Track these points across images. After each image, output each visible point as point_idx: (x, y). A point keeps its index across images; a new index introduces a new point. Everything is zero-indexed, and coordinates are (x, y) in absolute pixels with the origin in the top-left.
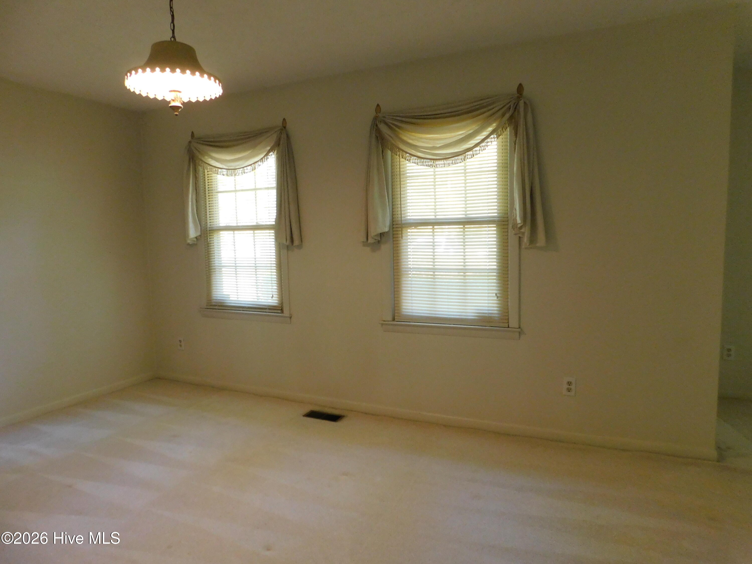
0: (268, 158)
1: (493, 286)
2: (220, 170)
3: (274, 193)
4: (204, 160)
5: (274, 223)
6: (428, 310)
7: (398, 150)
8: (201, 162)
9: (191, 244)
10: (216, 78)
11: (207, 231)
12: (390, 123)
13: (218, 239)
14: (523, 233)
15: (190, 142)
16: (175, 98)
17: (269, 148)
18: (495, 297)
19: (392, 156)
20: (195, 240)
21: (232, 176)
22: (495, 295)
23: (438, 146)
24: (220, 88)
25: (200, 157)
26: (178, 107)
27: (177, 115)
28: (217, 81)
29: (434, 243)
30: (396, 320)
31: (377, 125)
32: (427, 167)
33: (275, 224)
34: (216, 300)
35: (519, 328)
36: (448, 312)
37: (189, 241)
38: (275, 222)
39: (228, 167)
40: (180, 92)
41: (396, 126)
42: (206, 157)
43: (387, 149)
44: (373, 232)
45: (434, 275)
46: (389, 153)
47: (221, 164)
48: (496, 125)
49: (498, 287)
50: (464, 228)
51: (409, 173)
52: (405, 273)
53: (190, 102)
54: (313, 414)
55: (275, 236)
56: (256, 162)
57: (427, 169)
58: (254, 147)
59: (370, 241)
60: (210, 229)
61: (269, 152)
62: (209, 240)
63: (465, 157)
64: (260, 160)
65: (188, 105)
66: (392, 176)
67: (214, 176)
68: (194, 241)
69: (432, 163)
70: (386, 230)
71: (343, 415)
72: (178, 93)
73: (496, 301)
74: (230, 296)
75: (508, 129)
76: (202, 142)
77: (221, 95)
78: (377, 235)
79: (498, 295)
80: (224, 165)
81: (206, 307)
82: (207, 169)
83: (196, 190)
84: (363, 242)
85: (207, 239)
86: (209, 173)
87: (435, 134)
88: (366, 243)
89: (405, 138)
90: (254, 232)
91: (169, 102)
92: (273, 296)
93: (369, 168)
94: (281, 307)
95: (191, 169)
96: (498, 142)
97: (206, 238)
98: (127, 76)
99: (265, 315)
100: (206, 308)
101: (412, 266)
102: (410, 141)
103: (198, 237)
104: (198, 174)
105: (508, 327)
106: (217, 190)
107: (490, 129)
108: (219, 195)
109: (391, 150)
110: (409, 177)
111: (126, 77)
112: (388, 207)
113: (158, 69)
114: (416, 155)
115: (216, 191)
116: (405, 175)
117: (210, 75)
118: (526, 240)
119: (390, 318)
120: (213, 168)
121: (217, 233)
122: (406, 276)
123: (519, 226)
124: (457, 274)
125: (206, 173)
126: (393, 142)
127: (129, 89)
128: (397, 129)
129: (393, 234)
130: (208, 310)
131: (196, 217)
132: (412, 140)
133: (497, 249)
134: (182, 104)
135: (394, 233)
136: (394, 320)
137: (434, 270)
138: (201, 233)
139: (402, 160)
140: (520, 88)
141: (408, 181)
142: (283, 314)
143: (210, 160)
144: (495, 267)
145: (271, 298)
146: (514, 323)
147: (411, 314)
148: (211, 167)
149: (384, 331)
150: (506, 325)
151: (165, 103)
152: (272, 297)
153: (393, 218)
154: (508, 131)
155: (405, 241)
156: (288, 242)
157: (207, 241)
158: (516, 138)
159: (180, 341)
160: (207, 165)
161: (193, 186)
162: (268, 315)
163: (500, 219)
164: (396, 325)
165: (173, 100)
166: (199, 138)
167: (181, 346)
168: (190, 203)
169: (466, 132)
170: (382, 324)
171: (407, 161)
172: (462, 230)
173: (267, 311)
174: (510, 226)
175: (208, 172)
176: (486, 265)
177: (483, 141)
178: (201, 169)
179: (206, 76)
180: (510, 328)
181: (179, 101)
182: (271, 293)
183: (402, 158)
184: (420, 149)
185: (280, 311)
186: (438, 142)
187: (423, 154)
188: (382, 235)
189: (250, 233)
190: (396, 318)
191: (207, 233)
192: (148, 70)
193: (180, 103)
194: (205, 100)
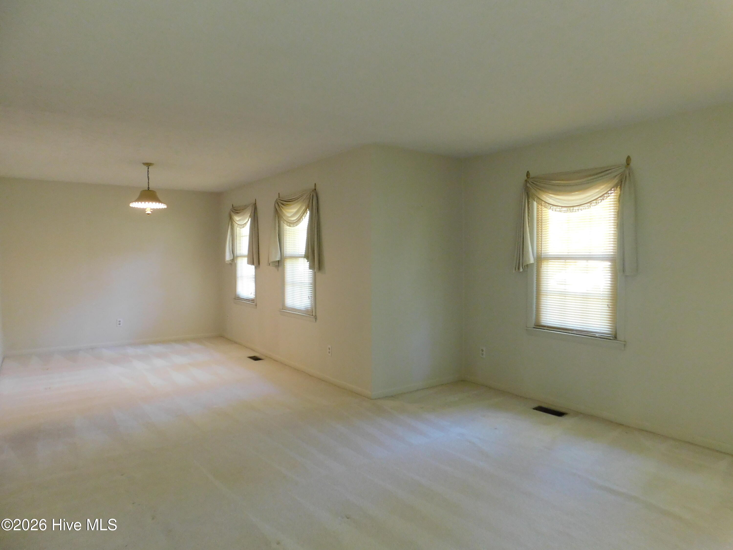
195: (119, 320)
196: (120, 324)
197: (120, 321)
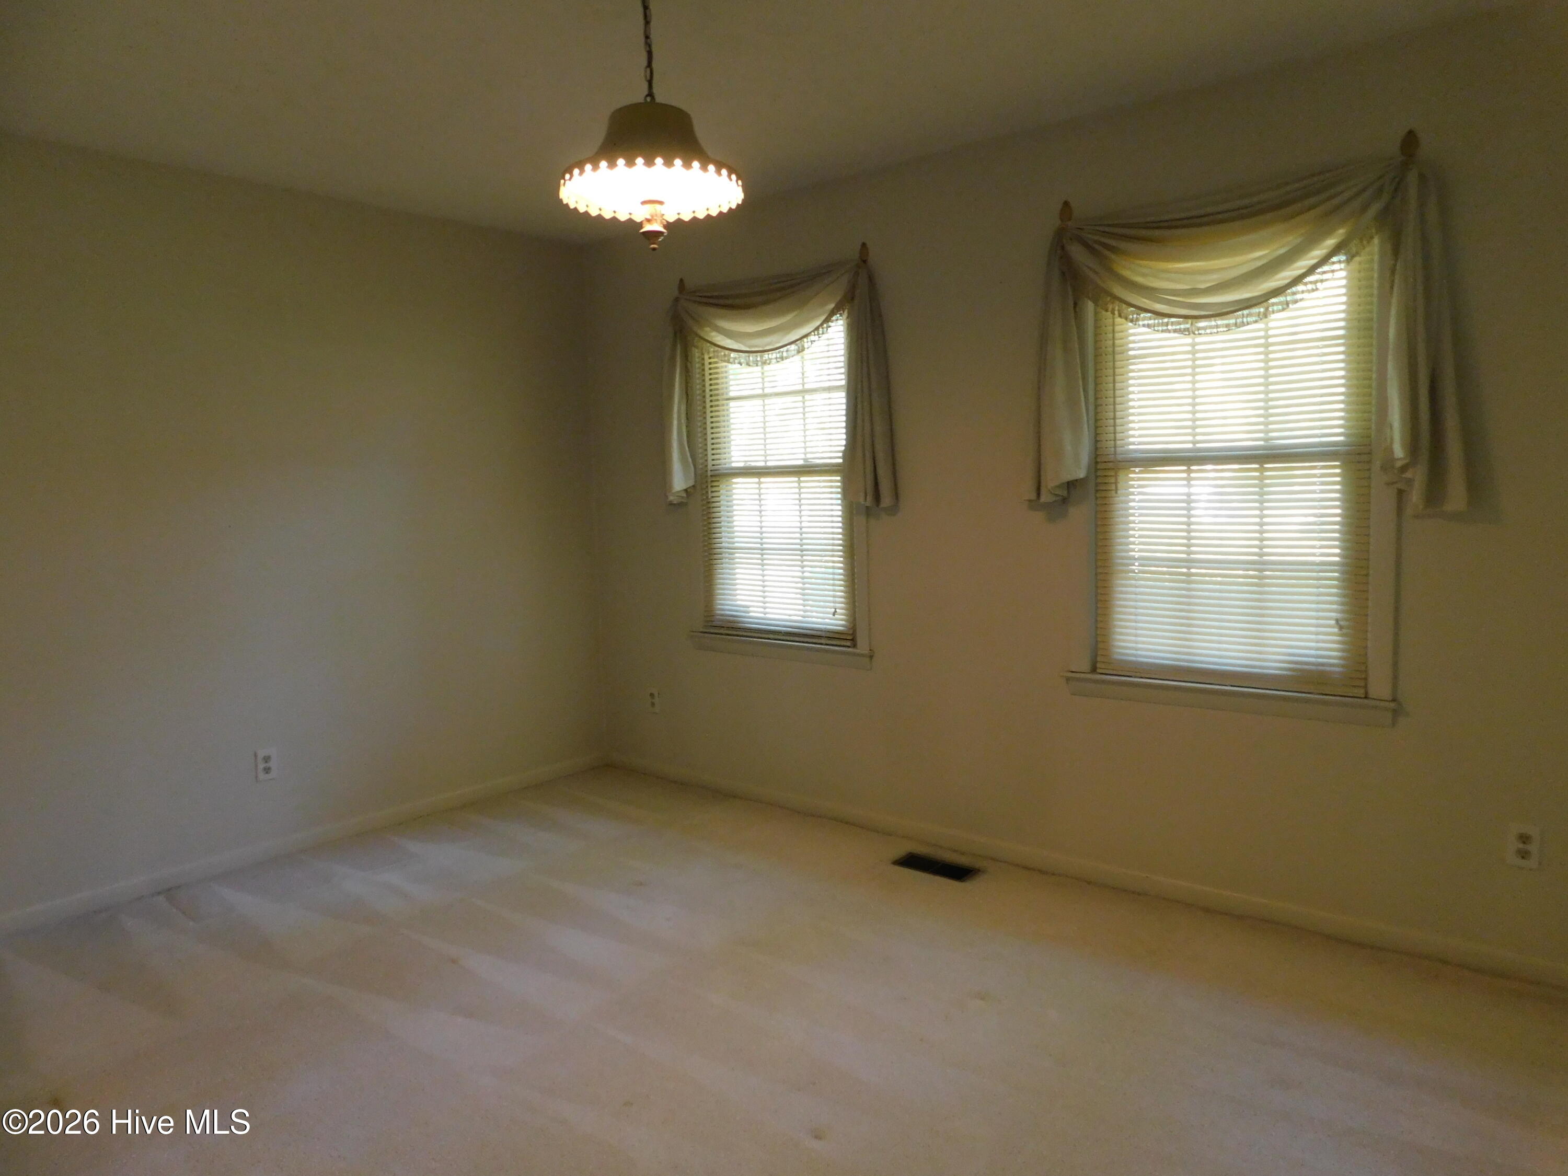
0: (830, 327)
1: (1331, 603)
2: (733, 355)
3: (840, 399)
4: (702, 334)
5: (841, 461)
6: (1171, 652)
7: (1110, 300)
8: (696, 338)
9: (675, 502)
10: (731, 171)
11: (707, 476)
12: (1095, 242)
13: (729, 493)
14: (1410, 482)
15: (677, 300)
16: (652, 216)
17: (832, 306)
18: (1333, 628)
19: (1096, 313)
20: (684, 495)
21: (757, 366)
22: (1333, 622)
23: (1203, 286)
24: (740, 189)
25: (695, 329)
26: (657, 234)
27: (654, 249)
28: (734, 177)
29: (1190, 496)
30: (1099, 671)
31: (1063, 248)
32: (1176, 335)
33: (843, 462)
34: (722, 615)
35: (1394, 700)
36: (1221, 657)
37: (671, 498)
38: (844, 457)
39: (749, 347)
40: (661, 203)
41: (1105, 245)
42: (708, 329)
43: (1086, 299)
44: (1051, 481)
45: (1189, 575)
46: (1090, 306)
47: (737, 341)
48: (1346, 232)
49: (1342, 604)
50: (1262, 470)
51: (1133, 349)
52: (1121, 568)
53: (679, 221)
54: (913, 862)
55: (842, 487)
56: (806, 336)
57: (1175, 338)
58: (801, 304)
59: (1045, 498)
60: (713, 473)
61: (832, 313)
62: (710, 495)
63: (1267, 309)
64: (814, 331)
65: (676, 227)
66: (1096, 356)
67: (722, 367)
68: (683, 497)
69: (1188, 326)
70: (1082, 474)
71: (977, 867)
72: (657, 206)
73: (1337, 636)
74: (751, 609)
75: (1376, 241)
76: (698, 299)
77: (740, 203)
78: (1060, 486)
79: (1342, 623)
80: (743, 344)
81: (701, 630)
82: (708, 353)
83: (687, 395)
84: (1030, 501)
85: (707, 492)
86: (712, 360)
87: (1197, 261)
88: (1035, 504)
89: (1126, 273)
90: (799, 479)
91: (640, 225)
92: (836, 611)
93: (1044, 340)
94: (852, 634)
95: (679, 352)
96: (1349, 272)
97: (704, 492)
98: (565, 180)
99: (818, 650)
100: (702, 632)
101: (1137, 555)
102: (1139, 279)
103: (689, 490)
104: (690, 363)
105: (1366, 698)
106: (727, 394)
107: (1331, 242)
108: (732, 404)
109: (1096, 302)
110: (1135, 357)
111: (562, 181)
112: (1086, 426)
113: (621, 162)
114: (1152, 309)
115: (725, 397)
116: (1125, 354)
117: (719, 166)
118: (1416, 497)
119: (1085, 666)
120: (720, 349)
121: (727, 481)
122: (1124, 575)
123: (1399, 464)
124: (1241, 572)
125: (707, 361)
126: (1100, 282)
127: (567, 204)
128: (1107, 253)
129: (1097, 484)
130: (706, 635)
131: (687, 449)
132: (1144, 275)
133: (1342, 518)
134: (665, 227)
135: (1099, 480)
136: (1094, 670)
137: (1189, 562)
138: (696, 482)
139: (1118, 320)
140: (1410, 141)
141: (1131, 367)
142: (857, 648)
143: (714, 334)
144: (1337, 559)
145: (831, 616)
146: (1380, 687)
147: (1134, 659)
148: (717, 349)
149: (1072, 694)
150: (1361, 692)
151: (632, 226)
152: (834, 614)
153: (1096, 449)
154: (1375, 246)
155: (1124, 498)
156: (869, 502)
157: (707, 497)
158: (1396, 260)
159: (652, 695)
160: (709, 344)
161: (681, 383)
162: (827, 651)
163: (1349, 448)
164: (1096, 682)
165: (648, 221)
166: (695, 292)
167: (653, 704)
168: (675, 422)
169: (1269, 252)
170: (1068, 679)
171: (1130, 324)
172: (1257, 474)
173: (823, 641)
174: (1377, 465)
175: (710, 358)
176: (1314, 555)
177: (1311, 270)
178: (696, 353)
179: (711, 168)
180: (1371, 698)
181: (659, 221)
182: (832, 604)
183: (1120, 316)
184: (1158, 295)
185: (848, 644)
186: (1203, 278)
187: (1168, 307)
188: (1071, 485)
189: (790, 481)
190: (1098, 665)
191: (707, 482)
192: (603, 164)
193: (662, 225)
194: (709, 217)
195: (261, 754)
196: (267, 770)
197: (267, 759)
